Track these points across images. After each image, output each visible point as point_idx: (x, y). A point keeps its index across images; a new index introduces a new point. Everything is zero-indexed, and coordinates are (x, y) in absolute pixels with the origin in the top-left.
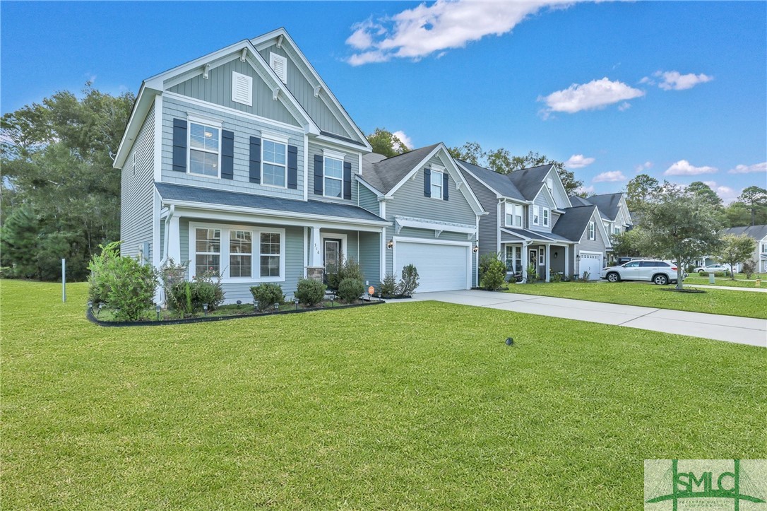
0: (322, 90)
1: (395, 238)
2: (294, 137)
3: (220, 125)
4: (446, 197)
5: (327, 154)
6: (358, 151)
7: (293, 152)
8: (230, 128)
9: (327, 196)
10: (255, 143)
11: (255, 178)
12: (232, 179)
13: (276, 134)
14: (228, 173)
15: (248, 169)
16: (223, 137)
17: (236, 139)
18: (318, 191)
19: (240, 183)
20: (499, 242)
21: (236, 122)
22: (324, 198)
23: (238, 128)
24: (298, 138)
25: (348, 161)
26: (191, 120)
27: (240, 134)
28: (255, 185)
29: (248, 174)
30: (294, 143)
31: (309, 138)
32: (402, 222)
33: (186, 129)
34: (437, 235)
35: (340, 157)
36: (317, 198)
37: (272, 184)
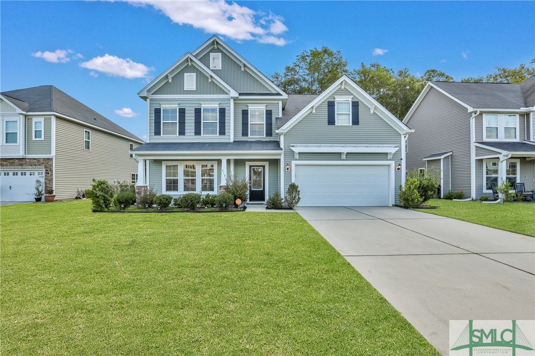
0: (245, 65)
1: (294, 163)
2: (221, 102)
3: (177, 106)
4: (356, 121)
5: (251, 108)
6: (278, 100)
7: (222, 112)
8: (182, 106)
9: (252, 137)
10: (198, 112)
11: (198, 132)
12: (184, 135)
13: (210, 103)
14: (182, 132)
15: (194, 128)
16: (179, 112)
17: (186, 112)
18: (245, 133)
19: (190, 137)
20: (473, 158)
21: (186, 102)
22: (250, 138)
23: (188, 105)
24: (226, 102)
25: (269, 109)
26: (163, 107)
27: (189, 108)
28: (198, 137)
29: (194, 131)
30: (222, 106)
31: (234, 100)
32: (297, 149)
33: (160, 112)
34: (344, 157)
35: (262, 108)
36: (244, 139)
37: (209, 134)
